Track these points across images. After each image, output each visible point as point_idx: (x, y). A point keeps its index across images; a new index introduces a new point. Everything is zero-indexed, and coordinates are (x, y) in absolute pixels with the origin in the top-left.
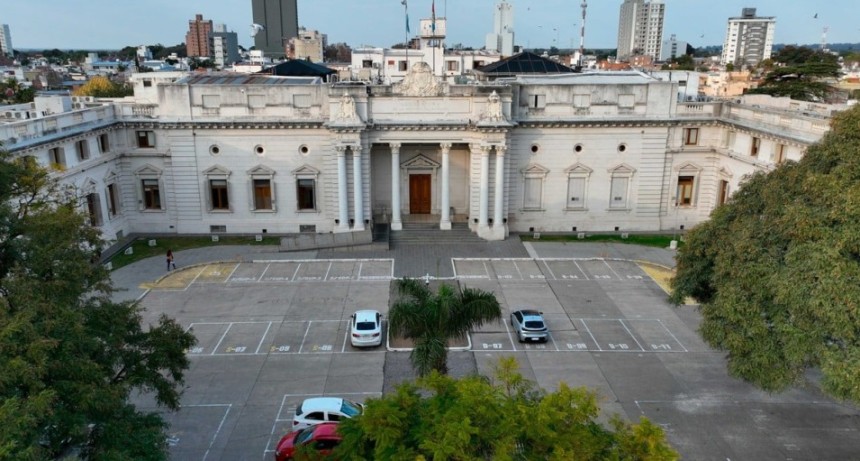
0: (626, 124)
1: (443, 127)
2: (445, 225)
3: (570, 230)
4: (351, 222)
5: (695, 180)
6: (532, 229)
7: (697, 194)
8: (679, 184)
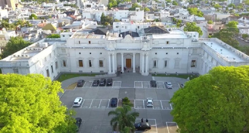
0: (179, 48)
1: (134, 50)
2: (134, 71)
3: (165, 73)
4: (112, 71)
5: (196, 61)
6: (155, 72)
7: (196, 64)
8: (192, 62)
